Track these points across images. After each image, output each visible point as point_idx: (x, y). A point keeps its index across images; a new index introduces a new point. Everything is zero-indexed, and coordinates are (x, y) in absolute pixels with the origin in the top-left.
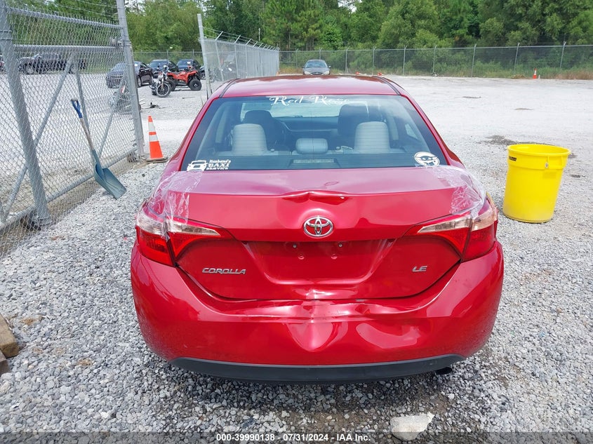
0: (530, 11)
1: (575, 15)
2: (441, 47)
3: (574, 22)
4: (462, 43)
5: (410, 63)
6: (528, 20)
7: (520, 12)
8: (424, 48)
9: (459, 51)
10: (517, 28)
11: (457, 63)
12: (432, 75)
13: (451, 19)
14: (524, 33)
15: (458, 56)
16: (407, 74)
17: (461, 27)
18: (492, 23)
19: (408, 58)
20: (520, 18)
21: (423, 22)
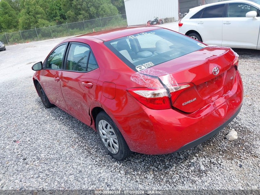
0: (83, 7)
1: (99, 6)
2: (51, 26)
3: (100, 9)
4: (60, 23)
5: (40, 35)
6: (83, 10)
7: (79, 7)
8: (44, 27)
9: (60, 26)
10: (80, 14)
11: (61, 31)
12: (53, 38)
13: (51, 13)
14: (84, 15)
15: (61, 28)
16: (40, 39)
17: (57, 16)
18: (70, 13)
19: (38, 33)
20: (80, 9)
21: (39, 16)
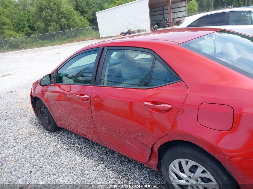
0: (53, 18)
1: (70, 18)
2: (20, 37)
3: (71, 21)
4: (28, 34)
5: (7, 46)
6: (53, 21)
7: (49, 18)
8: (12, 38)
9: (28, 37)
10: (50, 25)
11: (30, 43)
12: (21, 49)
13: (19, 24)
14: (54, 27)
15: (29, 39)
16: (7, 51)
17: (25, 27)
18: (39, 24)
19: (5, 44)
20: (50, 21)
21: (6, 27)
